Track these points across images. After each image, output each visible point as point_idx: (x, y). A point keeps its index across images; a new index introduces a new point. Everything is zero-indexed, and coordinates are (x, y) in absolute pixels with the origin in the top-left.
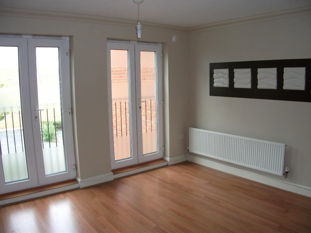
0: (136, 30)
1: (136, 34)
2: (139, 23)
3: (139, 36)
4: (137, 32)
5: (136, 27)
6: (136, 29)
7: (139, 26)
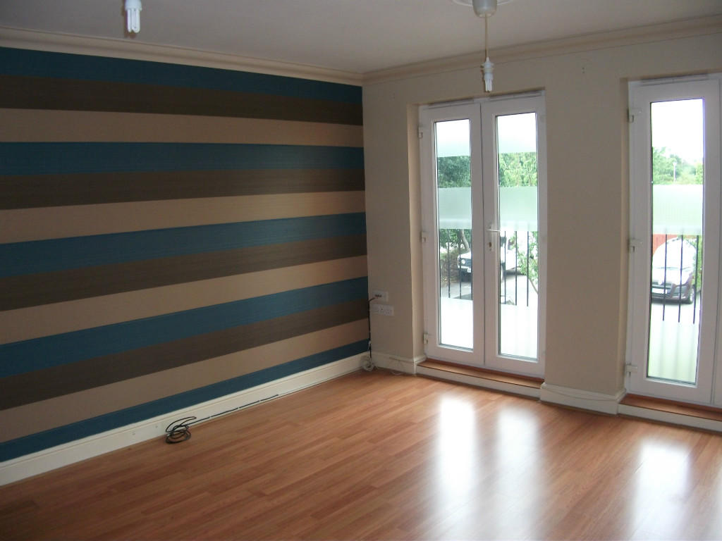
0: (481, 73)
1: (482, 83)
2: (488, 59)
3: (489, 87)
4: (483, 78)
5: (482, 67)
6: (482, 71)
7: (488, 65)
